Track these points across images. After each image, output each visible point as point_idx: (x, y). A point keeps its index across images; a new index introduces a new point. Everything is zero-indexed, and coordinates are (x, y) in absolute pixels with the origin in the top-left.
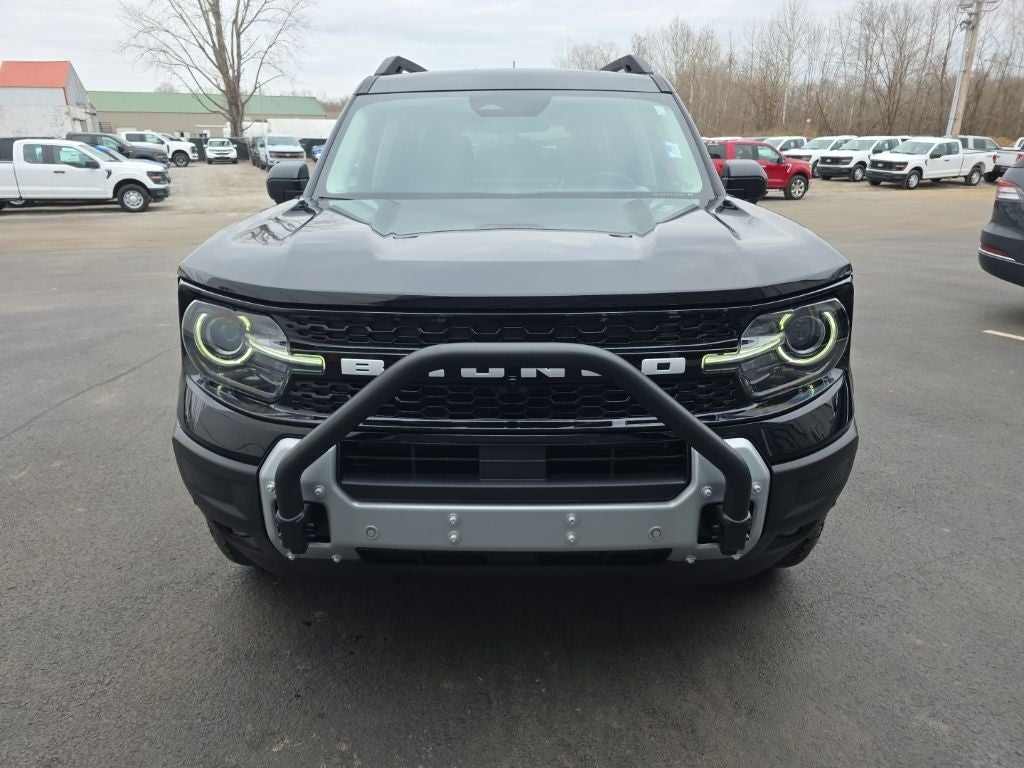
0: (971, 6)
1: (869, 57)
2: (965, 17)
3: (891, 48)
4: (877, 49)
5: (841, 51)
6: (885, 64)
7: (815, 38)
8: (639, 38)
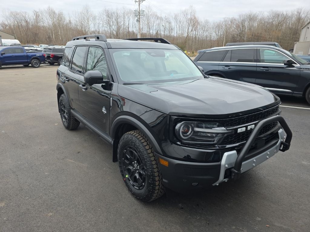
0: (137, 16)
1: (110, 26)
2: (137, 19)
3: (115, 23)
4: (112, 24)
5: (102, 23)
6: (114, 28)
7: (94, 18)
8: (36, 11)
